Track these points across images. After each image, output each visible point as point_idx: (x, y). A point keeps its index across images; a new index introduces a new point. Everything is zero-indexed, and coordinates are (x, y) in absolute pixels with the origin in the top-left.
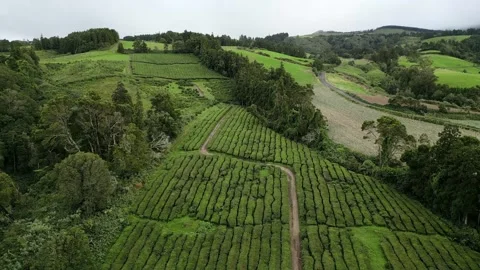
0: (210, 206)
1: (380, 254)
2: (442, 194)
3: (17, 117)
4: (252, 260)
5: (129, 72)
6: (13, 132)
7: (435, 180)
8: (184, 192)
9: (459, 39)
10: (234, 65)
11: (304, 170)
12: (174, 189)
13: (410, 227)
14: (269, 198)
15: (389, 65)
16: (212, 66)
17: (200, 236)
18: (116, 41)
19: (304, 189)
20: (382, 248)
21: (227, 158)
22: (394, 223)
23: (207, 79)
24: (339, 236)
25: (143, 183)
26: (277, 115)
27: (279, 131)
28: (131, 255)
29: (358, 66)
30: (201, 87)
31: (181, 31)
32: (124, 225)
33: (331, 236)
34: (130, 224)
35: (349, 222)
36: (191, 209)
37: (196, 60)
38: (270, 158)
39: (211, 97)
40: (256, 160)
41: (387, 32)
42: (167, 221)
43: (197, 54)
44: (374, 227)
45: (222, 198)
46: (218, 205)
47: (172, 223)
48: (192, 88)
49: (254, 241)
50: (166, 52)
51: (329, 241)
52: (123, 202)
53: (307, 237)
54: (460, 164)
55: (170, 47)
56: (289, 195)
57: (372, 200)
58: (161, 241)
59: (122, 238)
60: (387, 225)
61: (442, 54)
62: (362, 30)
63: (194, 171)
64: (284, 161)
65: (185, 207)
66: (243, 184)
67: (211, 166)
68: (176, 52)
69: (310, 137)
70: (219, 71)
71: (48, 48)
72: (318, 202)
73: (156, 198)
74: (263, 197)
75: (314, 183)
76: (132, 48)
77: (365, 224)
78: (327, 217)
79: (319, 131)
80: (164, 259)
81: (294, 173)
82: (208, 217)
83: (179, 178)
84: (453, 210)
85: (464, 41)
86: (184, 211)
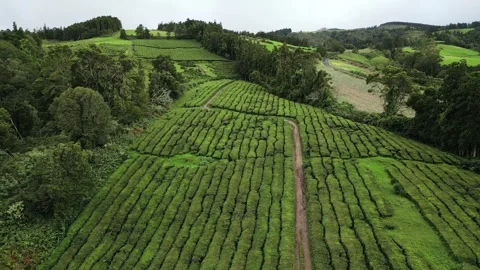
0: (212, 146)
1: (386, 175)
2: (449, 128)
3: (19, 86)
4: (253, 182)
5: (131, 53)
6: (16, 100)
7: (442, 116)
8: (185, 135)
9: (465, 31)
10: (237, 47)
11: (308, 120)
12: (176, 133)
13: (417, 157)
14: (271, 139)
15: (393, 52)
16: (214, 49)
17: (202, 167)
18: (119, 29)
19: (307, 133)
20: (387, 171)
21: (230, 112)
22: (400, 155)
23: (209, 61)
24: (344, 164)
25: (145, 128)
26: (280, 82)
27: (283, 96)
28: (131, 181)
29: (362, 54)
30: (204, 67)
31: (184, 20)
32: (124, 158)
33: (335, 164)
34: (131, 158)
35: (353, 155)
36: (193, 148)
37: (199, 45)
38: (272, 112)
39: (214, 76)
40: (259, 114)
41: (391, 28)
42: (168, 156)
43: (199, 40)
44: (380, 158)
45: (224, 140)
46: (220, 145)
47: (173, 158)
48: (195, 68)
49: (256, 170)
50: (168, 38)
51: (333, 168)
52: (124, 140)
53: (311, 166)
54: (467, 95)
55: (172, 34)
56: (292, 137)
57: (378, 140)
58: (162, 171)
59: (122, 168)
60: (393, 156)
61: (446, 44)
62: (366, 27)
63: (196, 120)
64: (288, 114)
65: (186, 146)
66: (245, 130)
67: (213, 117)
68: (179, 38)
69: (314, 97)
70: (222, 54)
71: (52, 38)
72: (322, 141)
73: (157, 138)
74: (265, 139)
75: (318, 128)
76: (135, 34)
77: (371, 156)
78: (330, 152)
79: (323, 90)
80: (165, 184)
81: (298, 123)
82: (210, 154)
83: (180, 125)
84: (461, 142)
85: (469, 33)
86: (186, 149)
